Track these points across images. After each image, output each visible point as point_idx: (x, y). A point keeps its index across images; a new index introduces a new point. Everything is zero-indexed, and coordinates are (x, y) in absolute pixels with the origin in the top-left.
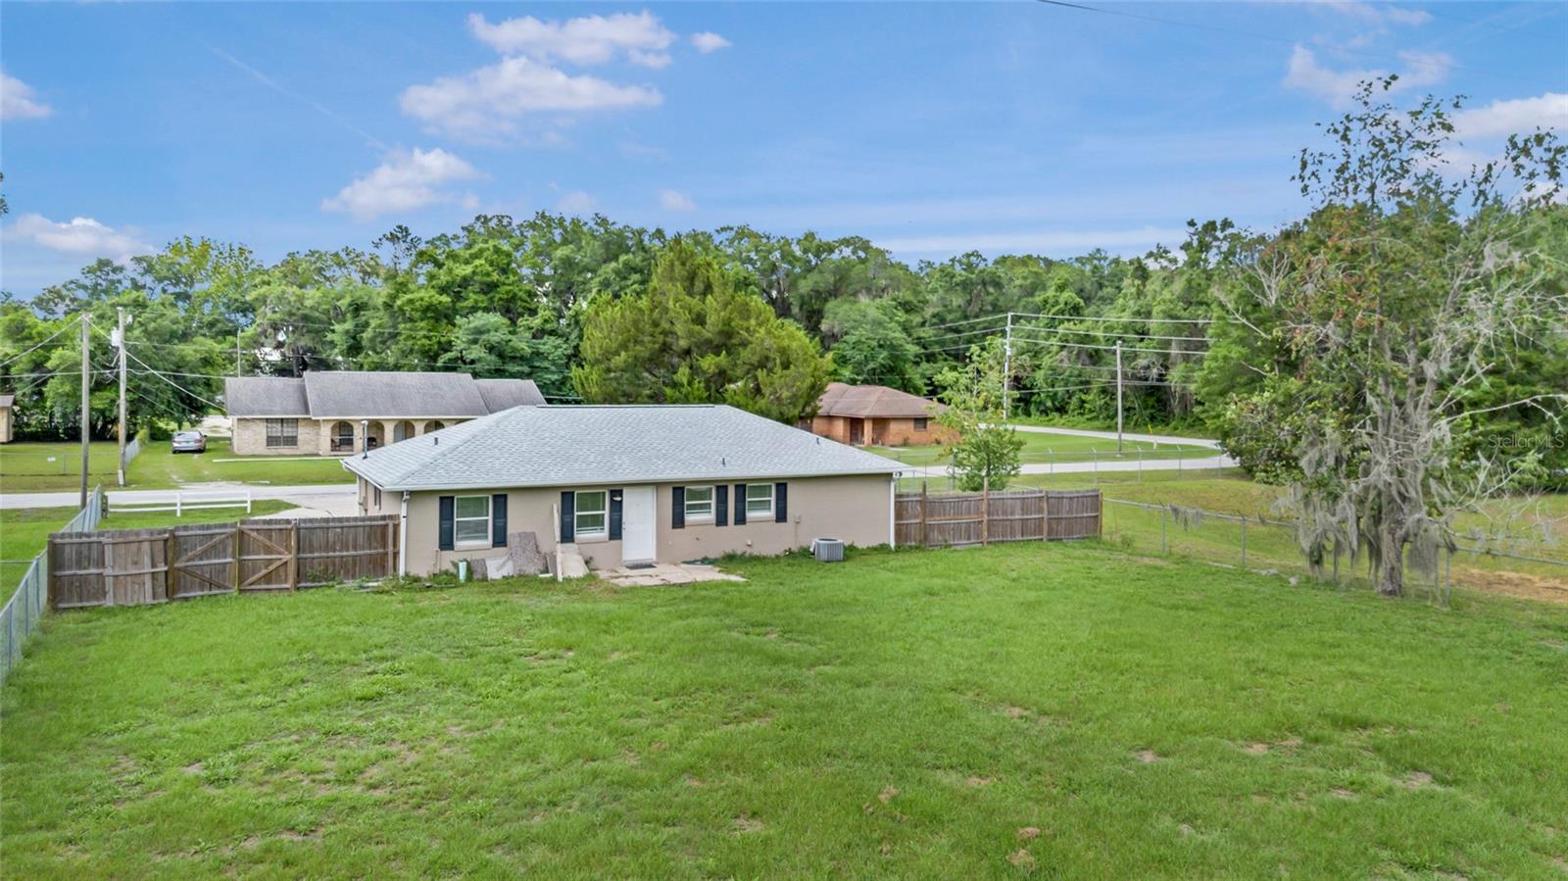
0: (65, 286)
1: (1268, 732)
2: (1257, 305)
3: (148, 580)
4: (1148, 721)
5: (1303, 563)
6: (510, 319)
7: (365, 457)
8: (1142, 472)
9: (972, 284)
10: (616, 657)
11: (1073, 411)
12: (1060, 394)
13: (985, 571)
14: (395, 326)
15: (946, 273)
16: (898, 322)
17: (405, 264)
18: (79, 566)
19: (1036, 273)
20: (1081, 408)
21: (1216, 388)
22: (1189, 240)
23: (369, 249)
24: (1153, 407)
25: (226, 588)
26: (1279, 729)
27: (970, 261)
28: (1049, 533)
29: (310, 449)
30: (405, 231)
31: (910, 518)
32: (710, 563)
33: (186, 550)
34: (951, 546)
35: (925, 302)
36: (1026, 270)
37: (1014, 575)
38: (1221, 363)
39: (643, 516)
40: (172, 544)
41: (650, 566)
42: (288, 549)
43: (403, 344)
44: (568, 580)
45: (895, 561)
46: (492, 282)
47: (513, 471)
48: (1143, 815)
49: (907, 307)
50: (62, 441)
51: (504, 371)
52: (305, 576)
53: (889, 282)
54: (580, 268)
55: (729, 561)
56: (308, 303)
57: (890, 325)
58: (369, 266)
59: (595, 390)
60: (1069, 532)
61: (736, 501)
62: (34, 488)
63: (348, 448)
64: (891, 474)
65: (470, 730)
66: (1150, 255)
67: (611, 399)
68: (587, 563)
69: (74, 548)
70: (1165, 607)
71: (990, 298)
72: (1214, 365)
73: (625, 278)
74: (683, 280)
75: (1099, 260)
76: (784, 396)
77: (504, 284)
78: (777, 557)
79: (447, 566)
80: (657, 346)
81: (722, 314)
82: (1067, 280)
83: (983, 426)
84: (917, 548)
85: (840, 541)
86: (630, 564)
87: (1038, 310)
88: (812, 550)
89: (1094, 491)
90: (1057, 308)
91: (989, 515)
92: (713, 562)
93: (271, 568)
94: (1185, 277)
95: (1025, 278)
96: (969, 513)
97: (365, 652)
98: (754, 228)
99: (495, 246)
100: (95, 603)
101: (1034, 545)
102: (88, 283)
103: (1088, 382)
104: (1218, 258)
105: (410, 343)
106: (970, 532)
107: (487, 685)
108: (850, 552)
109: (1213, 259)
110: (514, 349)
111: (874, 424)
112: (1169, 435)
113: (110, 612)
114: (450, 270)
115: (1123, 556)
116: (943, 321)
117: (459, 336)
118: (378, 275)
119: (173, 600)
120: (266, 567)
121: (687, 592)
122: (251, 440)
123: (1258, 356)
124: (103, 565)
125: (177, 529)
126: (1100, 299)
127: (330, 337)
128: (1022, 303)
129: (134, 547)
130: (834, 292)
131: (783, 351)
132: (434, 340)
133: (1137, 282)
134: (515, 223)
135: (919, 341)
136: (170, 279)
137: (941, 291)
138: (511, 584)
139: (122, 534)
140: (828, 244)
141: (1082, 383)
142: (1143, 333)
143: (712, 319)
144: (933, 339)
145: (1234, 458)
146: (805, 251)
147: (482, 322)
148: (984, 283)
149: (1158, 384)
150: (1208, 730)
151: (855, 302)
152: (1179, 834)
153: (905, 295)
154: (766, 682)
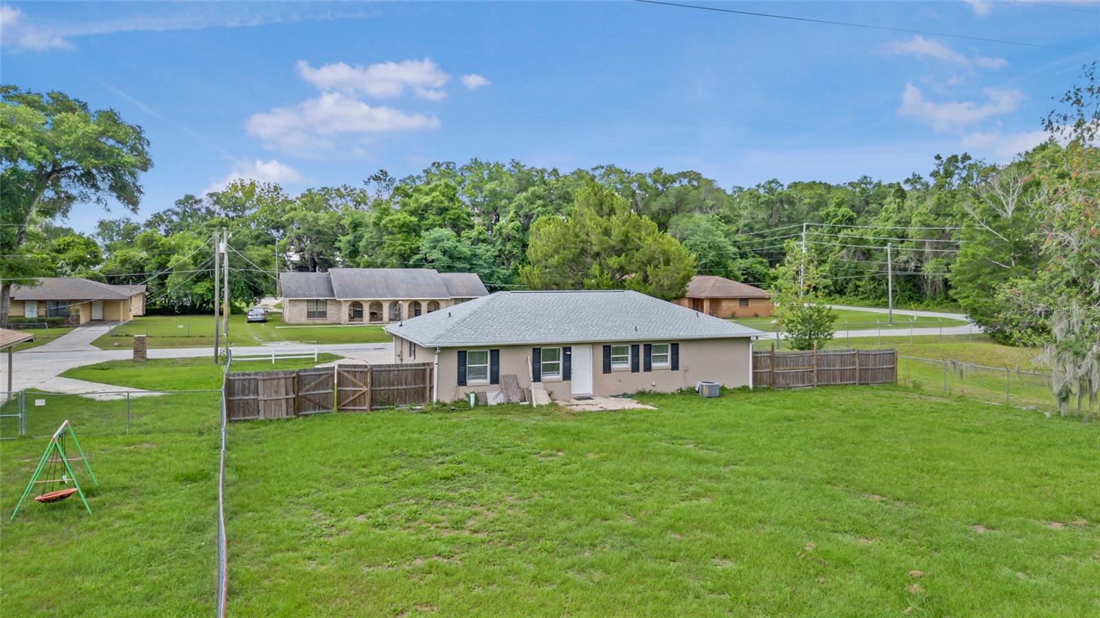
0: (164, 213)
1: (1061, 515)
2: (997, 217)
3: (284, 402)
4: (974, 507)
5: (1055, 402)
6: (456, 232)
7: (401, 325)
8: (913, 336)
9: (773, 202)
10: (591, 456)
11: (850, 293)
12: (840, 281)
13: (822, 405)
14: (381, 237)
15: (753, 195)
16: (722, 230)
17: (385, 196)
18: (243, 393)
19: (820, 195)
20: (856, 290)
21: (967, 276)
22: (936, 169)
23: (359, 186)
24: (910, 290)
25: (328, 409)
26: (1069, 513)
27: (771, 185)
28: (860, 380)
29: (335, 320)
30: (384, 173)
31: (763, 368)
32: (628, 397)
33: (305, 384)
34: (791, 388)
35: (740, 216)
36: (813, 193)
37: (843, 407)
38: (970, 258)
39: (584, 364)
40: (298, 381)
41: (589, 398)
42: (365, 384)
43: (387, 250)
44: (539, 406)
45: (756, 398)
46: (444, 207)
47: (502, 334)
48: (990, 566)
49: (727, 220)
50: (177, 314)
51: (453, 267)
52: (378, 402)
53: (715, 202)
54: (501, 197)
55: (641, 395)
56: (321, 222)
57: (717, 233)
58: (360, 197)
59: (536, 281)
60: (874, 379)
61: (645, 356)
62: (172, 346)
63: (360, 319)
64: (750, 338)
65: (520, 499)
66: (908, 181)
67: (546, 287)
68: (549, 395)
69: (240, 382)
70: (959, 431)
71: (786, 212)
72: (965, 260)
73: (532, 203)
74: (595, 205)
75: (866, 184)
76: (665, 284)
77: (452, 208)
78: (673, 393)
79: (463, 396)
80: (578, 251)
81: (623, 228)
82: (843, 199)
83: (806, 305)
84: (768, 389)
85: (717, 383)
86: (575, 396)
87: (822, 220)
88: (697, 389)
89: (892, 350)
90: (837, 219)
91: (818, 366)
92: (631, 396)
93: (356, 396)
94: (936, 196)
95: (811, 198)
96: (804, 365)
97: (432, 449)
98: (618, 166)
99: (445, 183)
100: (254, 417)
101: (851, 388)
102: (179, 210)
103: (862, 273)
104: (959, 182)
105: (391, 249)
106: (804, 378)
107: (517, 471)
108: (723, 392)
109: (956, 181)
110: (460, 252)
111: (711, 303)
112: (923, 310)
113: (263, 423)
114: (417, 200)
115: (916, 396)
116: (752, 229)
117: (424, 243)
118: (366, 204)
119: (299, 416)
120: (353, 395)
121: (621, 416)
122: (296, 314)
123: (999, 253)
124: (258, 394)
125: (300, 371)
126: (866, 212)
127: (337, 244)
128: (811, 215)
129: (275, 382)
130: (676, 210)
131: (664, 253)
132: (407, 247)
133: (897, 200)
134: (458, 167)
135: (735, 243)
136: (230, 208)
137: (750, 208)
138: (507, 407)
139: (268, 373)
140: (671, 176)
141: (858, 273)
142: (903, 237)
143: (616, 232)
144: (745, 242)
145: (980, 327)
146: (655, 181)
147: (439, 234)
148: (782, 202)
149: (915, 273)
150: (1021, 513)
151: (691, 217)
152: (1018, 579)
153: (724, 211)
154: (700, 476)
